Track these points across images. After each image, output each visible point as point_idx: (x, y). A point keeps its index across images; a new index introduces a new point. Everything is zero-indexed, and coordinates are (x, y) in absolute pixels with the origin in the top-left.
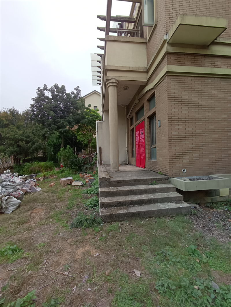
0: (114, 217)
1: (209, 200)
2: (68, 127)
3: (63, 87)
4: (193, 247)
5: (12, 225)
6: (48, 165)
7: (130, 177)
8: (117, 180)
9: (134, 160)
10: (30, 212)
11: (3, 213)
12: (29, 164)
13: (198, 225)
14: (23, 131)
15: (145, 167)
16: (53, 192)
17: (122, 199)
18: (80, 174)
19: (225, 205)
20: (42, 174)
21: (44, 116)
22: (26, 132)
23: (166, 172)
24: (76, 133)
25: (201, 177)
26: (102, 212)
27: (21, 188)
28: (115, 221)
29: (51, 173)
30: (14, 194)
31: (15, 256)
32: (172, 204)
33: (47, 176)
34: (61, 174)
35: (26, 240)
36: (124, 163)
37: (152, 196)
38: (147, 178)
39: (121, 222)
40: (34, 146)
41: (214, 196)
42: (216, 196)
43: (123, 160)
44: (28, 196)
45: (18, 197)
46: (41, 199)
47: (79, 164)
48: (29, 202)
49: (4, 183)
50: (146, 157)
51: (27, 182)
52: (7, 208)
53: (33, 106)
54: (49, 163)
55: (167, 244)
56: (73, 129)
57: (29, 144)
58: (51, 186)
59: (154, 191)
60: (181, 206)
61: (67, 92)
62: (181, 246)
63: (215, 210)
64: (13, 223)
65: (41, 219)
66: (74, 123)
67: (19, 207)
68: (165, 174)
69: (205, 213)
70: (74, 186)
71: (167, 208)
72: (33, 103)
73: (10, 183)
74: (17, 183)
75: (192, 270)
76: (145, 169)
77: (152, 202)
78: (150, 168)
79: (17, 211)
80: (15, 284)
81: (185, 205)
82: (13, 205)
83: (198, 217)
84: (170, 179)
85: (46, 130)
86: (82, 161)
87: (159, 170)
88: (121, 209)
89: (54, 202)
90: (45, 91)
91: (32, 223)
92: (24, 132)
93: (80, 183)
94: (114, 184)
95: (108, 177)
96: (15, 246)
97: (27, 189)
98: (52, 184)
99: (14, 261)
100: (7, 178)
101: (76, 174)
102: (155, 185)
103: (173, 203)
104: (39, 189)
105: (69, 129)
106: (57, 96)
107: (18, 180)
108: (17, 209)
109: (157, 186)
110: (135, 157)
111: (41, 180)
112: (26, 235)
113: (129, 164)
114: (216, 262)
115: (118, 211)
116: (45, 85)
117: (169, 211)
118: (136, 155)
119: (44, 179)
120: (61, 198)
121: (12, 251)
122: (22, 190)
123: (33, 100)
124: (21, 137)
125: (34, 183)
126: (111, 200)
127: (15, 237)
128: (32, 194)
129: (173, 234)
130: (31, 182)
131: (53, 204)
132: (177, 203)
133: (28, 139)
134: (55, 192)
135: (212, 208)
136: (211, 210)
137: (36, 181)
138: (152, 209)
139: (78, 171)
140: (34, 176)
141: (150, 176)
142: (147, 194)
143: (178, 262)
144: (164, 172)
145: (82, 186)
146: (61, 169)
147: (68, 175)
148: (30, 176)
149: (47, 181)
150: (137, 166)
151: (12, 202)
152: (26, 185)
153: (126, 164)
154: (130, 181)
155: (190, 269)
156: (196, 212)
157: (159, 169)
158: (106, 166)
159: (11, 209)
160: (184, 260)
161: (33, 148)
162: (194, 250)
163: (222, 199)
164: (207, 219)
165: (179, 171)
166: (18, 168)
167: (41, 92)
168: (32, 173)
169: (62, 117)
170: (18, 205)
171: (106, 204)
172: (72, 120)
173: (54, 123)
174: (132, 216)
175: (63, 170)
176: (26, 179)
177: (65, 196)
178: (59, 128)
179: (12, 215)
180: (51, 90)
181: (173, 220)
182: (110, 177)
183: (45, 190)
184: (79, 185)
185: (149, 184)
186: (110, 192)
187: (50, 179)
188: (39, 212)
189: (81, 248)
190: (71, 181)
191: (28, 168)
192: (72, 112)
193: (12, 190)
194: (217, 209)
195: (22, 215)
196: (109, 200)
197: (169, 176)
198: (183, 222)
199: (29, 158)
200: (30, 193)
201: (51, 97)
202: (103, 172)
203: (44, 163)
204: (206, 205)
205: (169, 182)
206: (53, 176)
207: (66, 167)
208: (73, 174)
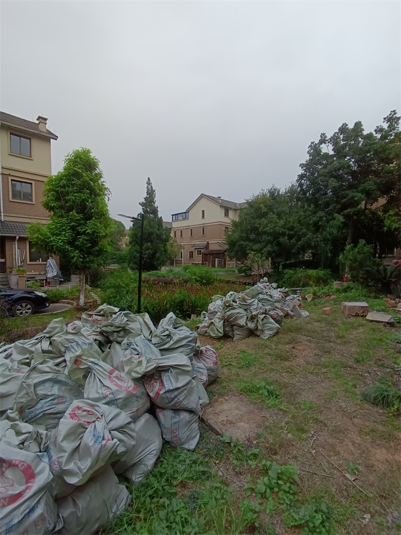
2: (364, 202)
3: (358, 125)
5: (268, 356)
6: (320, 275)
10: (292, 346)
11: (258, 336)
12: (291, 272)
14: (285, 221)
16: (328, 324)
18: (388, 300)
20: (311, 290)
21: (318, 190)
22: (289, 221)
24: (381, 214)
27: (280, 307)
29: (325, 290)
30: (272, 313)
31: (271, 402)
33: (318, 294)
34: (343, 294)
35: (285, 386)
40: (299, 243)
44: (288, 321)
45: (275, 319)
46: (308, 331)
48: (290, 330)
51: (288, 298)
52: (262, 331)
53: (301, 177)
56: (374, 207)
57: (293, 241)
58: (324, 312)
61: (365, 133)
64: (269, 354)
65: (308, 363)
66: (379, 193)
67: (277, 333)
70: (372, 321)
72: (301, 171)
73: (267, 297)
74: (276, 298)
79: (275, 338)
80: (271, 441)
82: (270, 329)
85: (320, 214)
86: (394, 274)
89: (330, 342)
90: (323, 146)
91: (294, 364)
92: (286, 223)
96: (272, 387)
97: (288, 309)
98: (327, 309)
99: (270, 407)
104: (305, 313)
105: (365, 206)
106: (344, 147)
107: (277, 294)
108: (274, 336)
111: (309, 300)
112: (286, 378)
116: (323, 135)
119: (313, 299)
120: (342, 337)
121: (268, 392)
122: (282, 310)
123: (302, 167)
124: (282, 229)
125: (298, 302)
127: (271, 375)
128: (294, 319)
130: (294, 299)
131: (327, 345)
133: (292, 232)
134: (333, 324)
137: (301, 299)
139: (381, 291)
145: (390, 324)
146: (345, 284)
147: (358, 298)
148: (294, 291)
149: (319, 303)
151: (269, 324)
152: (287, 303)
159: (268, 333)
161: (299, 246)
166: (275, 277)
167: (315, 150)
168: (294, 285)
169: (351, 187)
170: (275, 331)
172: (374, 187)
173: (335, 199)
175: (348, 287)
176: (286, 294)
177: (352, 337)
178: (345, 207)
179: (268, 342)
180: (334, 140)
183: (315, 316)
184: (382, 322)
187: (323, 301)
188: (304, 350)
190: (365, 310)
191: (290, 278)
192: (374, 172)
193: (269, 307)
195: (280, 346)
199: (292, 261)
200: (292, 317)
201: (331, 153)
203: (314, 271)
206: (329, 295)
207: (354, 282)
208: (369, 297)
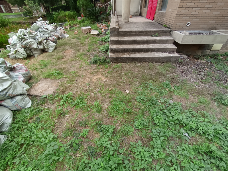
0: (119, 59)
1: (199, 53)
4: (167, 82)
5: (54, 60)
6: (72, 14)
7: (136, 28)
8: (125, 30)
9: (145, 11)
10: (64, 52)
11: (47, 52)
12: (57, 13)
13: (179, 70)
15: (153, 19)
16: (77, 39)
17: (126, 47)
18: (98, 25)
19: (211, 58)
20: (68, 23)
23: (171, 25)
25: (202, 32)
26: (111, 56)
27: (54, 34)
28: (120, 62)
29: (74, 23)
30: (50, 38)
31: (59, 77)
32: (165, 53)
33: (72, 25)
34: (82, 24)
35: (64, 69)
36: (136, 14)
37: (151, 46)
38: (152, 30)
39: (124, 64)
41: (205, 50)
42: (207, 50)
43: (135, 10)
44: (60, 41)
45: (53, 41)
46: (69, 44)
47: (96, 14)
48: (61, 45)
49: (40, 30)
50: (157, 7)
51: (57, 29)
52: (48, 48)
54: (72, 12)
55: (151, 79)
58: (75, 34)
59: (154, 42)
60: (172, 56)
62: (160, 81)
63: (199, 61)
64: (54, 58)
65: (71, 57)
67: (56, 48)
68: (169, 26)
69: (190, 62)
70: (93, 34)
71: (160, 56)
73: (44, 30)
74: (50, 30)
75: (161, 93)
76: (153, 21)
77: (150, 51)
78: (158, 20)
79: (55, 51)
81: (176, 55)
82: (52, 47)
83: (182, 65)
84: (172, 32)
86: (99, 11)
87: (165, 23)
88: (125, 54)
89: (79, 46)
91: (66, 59)
93: (96, 32)
94: (122, 34)
95: (117, 27)
96: (58, 71)
97: (59, 35)
98: (76, 32)
99: (60, 79)
100: (42, 25)
101: (94, 24)
102: (157, 36)
103: (167, 53)
104: (67, 36)
107: (50, 27)
108: (55, 49)
109: (158, 38)
110: (147, 8)
111: (68, 28)
112: (64, 66)
113: (140, 15)
114: (179, 92)
115: (122, 55)
117: (161, 59)
118: (148, 6)
119: (70, 28)
120: (83, 43)
121: (57, 73)
122: (55, 36)
125: (63, 31)
126: (118, 47)
127: (57, 67)
128: (63, 39)
129: (158, 74)
130: (60, 30)
131: (77, 48)
132: (169, 53)
134: (79, 39)
135: (198, 59)
136: (196, 61)
137: (64, 29)
138: (148, 56)
139: (95, 21)
140: (62, 24)
141: (154, 28)
142: (147, 44)
143: (154, 89)
144: (168, 25)
145: (98, 35)
146: (82, 18)
147: (87, 25)
148: (60, 24)
149: (73, 29)
150: (147, 18)
151: (50, 45)
152: (57, 32)
153: (137, 16)
154: (136, 32)
155: (160, 93)
156: (182, 61)
157: (165, 21)
158: (119, 17)
159: (51, 49)
160: (158, 88)
162: (168, 84)
163: (211, 53)
164: (189, 67)
165: (183, 24)
166: (49, 17)
168: (60, 21)
170: (55, 47)
171: (114, 49)
174: (132, 60)
175: (84, 20)
176: (56, 27)
177: (86, 42)
179: (53, 53)
181: (162, 65)
182: (120, 28)
183: (72, 36)
184: (96, 34)
185: (152, 36)
186: (118, 40)
187: (74, 28)
188: (69, 53)
189: (96, 76)
190: (90, 30)
191: (57, 17)
193: (48, 35)
194: (201, 60)
195: (59, 54)
196: (117, 47)
197: (172, 29)
198: (169, 67)
199: (56, 6)
200: (61, 39)
202: (114, 23)
203: (68, 12)
204: (194, 57)
205: (170, 35)
206: (76, 25)
207: (85, 17)
208: (92, 24)
